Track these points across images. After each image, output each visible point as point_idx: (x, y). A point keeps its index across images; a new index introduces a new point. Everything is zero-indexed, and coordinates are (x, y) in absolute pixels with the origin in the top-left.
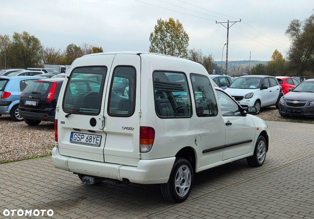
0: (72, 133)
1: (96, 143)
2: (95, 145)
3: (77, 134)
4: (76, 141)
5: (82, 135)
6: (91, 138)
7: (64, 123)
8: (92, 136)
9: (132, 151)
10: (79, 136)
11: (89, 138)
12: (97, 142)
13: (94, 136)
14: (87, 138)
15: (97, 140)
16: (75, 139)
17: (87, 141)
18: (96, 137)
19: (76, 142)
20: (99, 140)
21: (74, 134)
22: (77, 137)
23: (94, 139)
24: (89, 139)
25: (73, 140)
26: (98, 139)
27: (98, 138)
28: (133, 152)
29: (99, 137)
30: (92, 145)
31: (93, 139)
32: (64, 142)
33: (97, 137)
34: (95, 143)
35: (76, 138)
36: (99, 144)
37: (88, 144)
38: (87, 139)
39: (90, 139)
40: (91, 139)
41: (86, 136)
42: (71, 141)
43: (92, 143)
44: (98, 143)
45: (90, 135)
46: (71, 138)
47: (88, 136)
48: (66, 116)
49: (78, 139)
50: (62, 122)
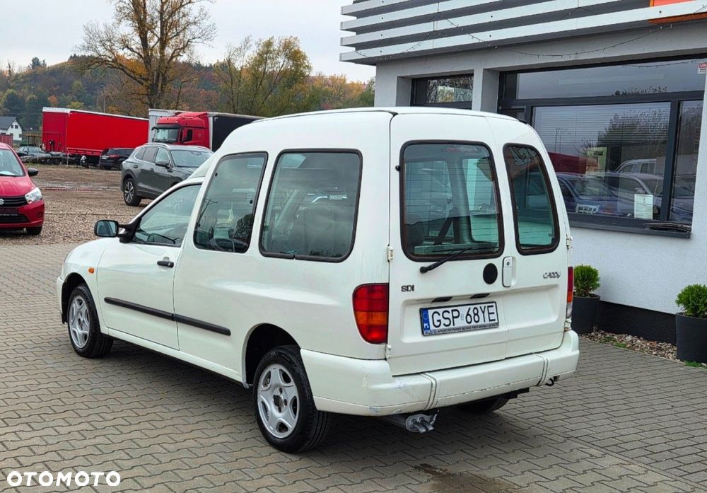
0: (423, 312)
1: (490, 320)
2: (490, 325)
3: (440, 311)
4: (442, 327)
5: (453, 311)
6: (476, 311)
7: (413, 288)
8: (478, 306)
9: (553, 319)
10: (446, 315)
11: (471, 313)
12: (492, 317)
13: (483, 306)
14: (468, 314)
15: (489, 314)
16: (437, 324)
17: (469, 320)
18: (486, 308)
19: (445, 330)
20: (493, 313)
21: (430, 312)
22: (441, 318)
23: (483, 313)
24: (473, 315)
25: (432, 327)
26: (491, 310)
27: (489, 309)
28: (557, 321)
29: (492, 306)
30: (484, 327)
31: (480, 314)
32: (408, 340)
33: (488, 307)
34: (487, 322)
35: (440, 321)
36: (496, 321)
37: (475, 328)
38: (469, 317)
39: (475, 314)
40: (477, 314)
41: (463, 310)
42: (425, 330)
43: (481, 322)
44: (494, 320)
45: (472, 307)
46: (425, 325)
47: (469, 309)
48: (423, 270)
49: (444, 321)
50: (405, 289)
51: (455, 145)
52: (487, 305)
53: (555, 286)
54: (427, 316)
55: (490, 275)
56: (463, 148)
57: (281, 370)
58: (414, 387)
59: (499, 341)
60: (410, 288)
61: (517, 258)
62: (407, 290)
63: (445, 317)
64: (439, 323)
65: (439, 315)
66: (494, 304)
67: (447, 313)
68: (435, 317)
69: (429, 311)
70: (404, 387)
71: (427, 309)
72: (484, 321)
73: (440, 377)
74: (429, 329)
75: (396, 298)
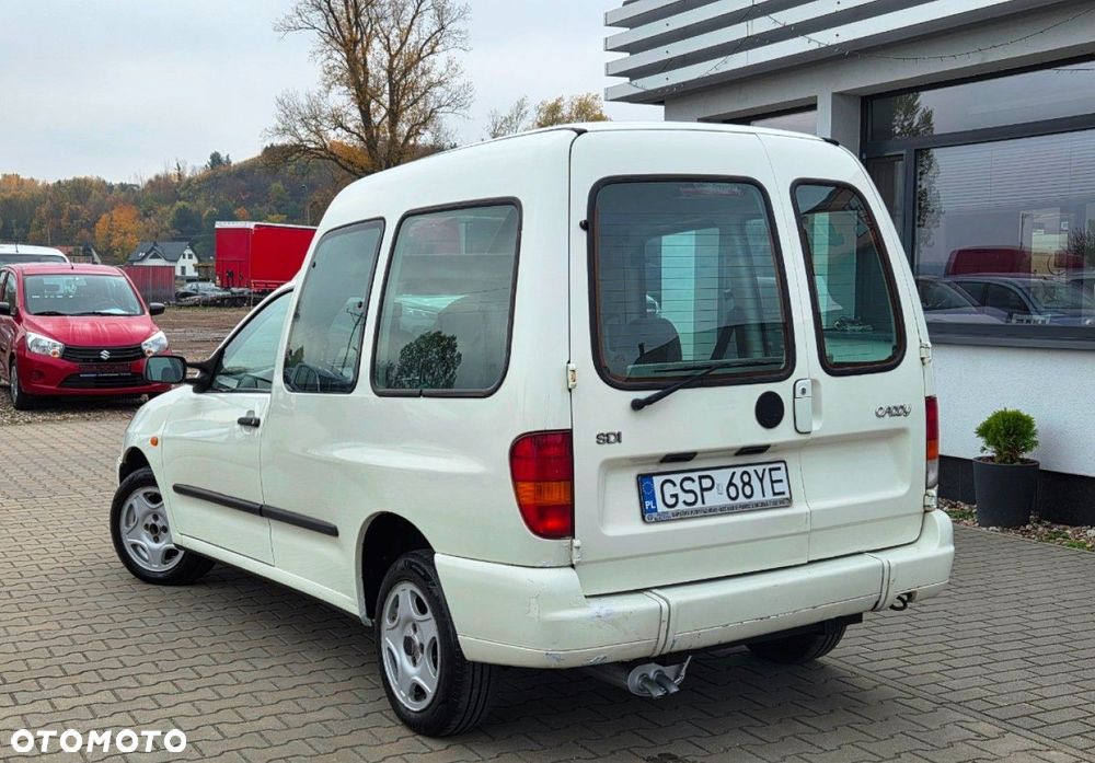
0: (644, 481)
1: (775, 494)
2: (775, 503)
3: (677, 478)
4: (681, 506)
5: (701, 478)
6: (746, 478)
7: (618, 437)
8: (750, 469)
9: (901, 490)
10: (688, 485)
11: (737, 480)
12: (778, 488)
13: (760, 469)
14: (731, 484)
15: (773, 482)
16: (671, 501)
17: (733, 494)
18: (767, 473)
19: (685, 513)
20: (781, 481)
21: (657, 481)
22: (677, 490)
23: (761, 480)
24: (740, 485)
25: (661, 508)
26: (776, 475)
27: (773, 473)
28: (908, 492)
29: (779, 469)
30: (762, 506)
31: (755, 482)
32: (614, 530)
33: (771, 470)
34: (769, 496)
35: (676, 496)
36: (787, 495)
37: (745, 508)
38: (732, 489)
39: (745, 484)
40: (749, 483)
41: (722, 477)
42: (647, 514)
43: (758, 497)
44: (783, 493)
45: (739, 471)
46: (648, 503)
47: (734, 474)
48: (637, 406)
49: (683, 497)
50: (603, 439)
51: (695, 184)
52: (768, 467)
53: (901, 432)
54: (651, 488)
55: (769, 411)
56: (710, 188)
57: (412, 592)
58: (627, 616)
59: (793, 531)
60: (612, 438)
61: (821, 381)
62: (608, 441)
63: (686, 488)
64: (674, 499)
65: (675, 485)
66: (782, 465)
67: (689, 482)
68: (667, 490)
69: (654, 478)
70: (608, 615)
71: (649, 476)
72: (764, 496)
73: (677, 597)
74: (656, 510)
75: (587, 458)
